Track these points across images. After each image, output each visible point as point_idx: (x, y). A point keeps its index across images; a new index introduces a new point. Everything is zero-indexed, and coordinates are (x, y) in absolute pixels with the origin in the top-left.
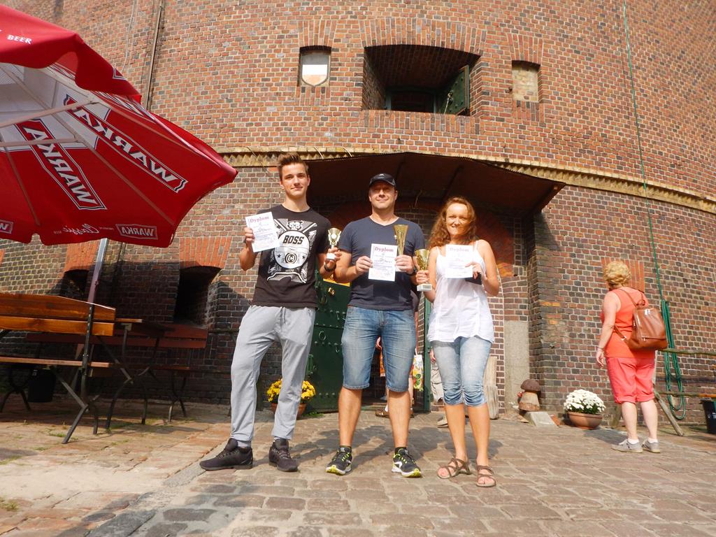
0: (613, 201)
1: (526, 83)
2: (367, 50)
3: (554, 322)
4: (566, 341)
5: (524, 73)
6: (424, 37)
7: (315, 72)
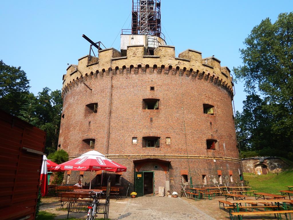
0: (183, 160)
1: (168, 141)
2: (143, 137)
3: (172, 181)
4: (174, 184)
5: (168, 139)
6: (152, 135)
7: (135, 141)
